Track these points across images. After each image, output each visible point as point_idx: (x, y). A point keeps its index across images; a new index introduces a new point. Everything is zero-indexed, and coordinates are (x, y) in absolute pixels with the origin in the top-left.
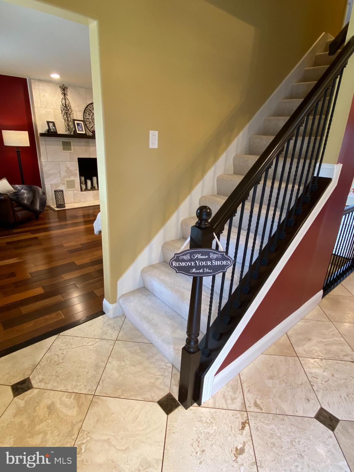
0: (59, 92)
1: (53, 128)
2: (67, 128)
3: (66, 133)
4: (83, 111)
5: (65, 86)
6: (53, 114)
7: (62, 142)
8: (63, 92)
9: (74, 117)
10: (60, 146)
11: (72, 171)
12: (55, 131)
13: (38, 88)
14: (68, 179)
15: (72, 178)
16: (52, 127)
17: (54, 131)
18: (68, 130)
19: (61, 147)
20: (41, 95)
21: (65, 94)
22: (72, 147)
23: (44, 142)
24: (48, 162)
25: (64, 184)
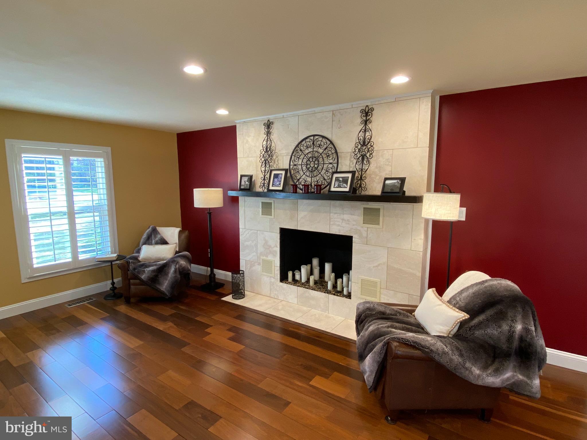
0: (262, 131)
1: (247, 183)
2: (263, 182)
3: (259, 190)
4: (291, 153)
5: (270, 121)
6: (255, 164)
7: (261, 203)
8: (267, 130)
11: (270, 246)
14: (265, 258)
15: (270, 258)
16: (245, 183)
18: (263, 186)
19: (260, 210)
20: (245, 141)
21: (268, 133)
22: (273, 211)
24: (245, 230)
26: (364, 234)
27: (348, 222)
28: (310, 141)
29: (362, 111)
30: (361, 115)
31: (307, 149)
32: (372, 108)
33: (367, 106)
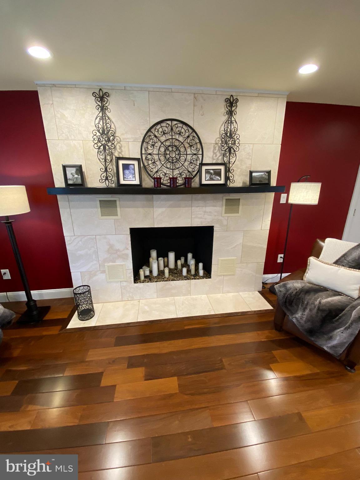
1: (76, 176)
2: (105, 174)
5: (105, 91)
6: (82, 151)
8: (100, 104)
9: (123, 153)
11: (118, 250)
14: (110, 264)
15: (119, 263)
20: (59, 115)
23: (67, 203)
26: (225, 223)
27: (210, 214)
28: (167, 125)
29: (226, 100)
30: (225, 105)
31: (163, 134)
32: (237, 99)
33: (232, 95)
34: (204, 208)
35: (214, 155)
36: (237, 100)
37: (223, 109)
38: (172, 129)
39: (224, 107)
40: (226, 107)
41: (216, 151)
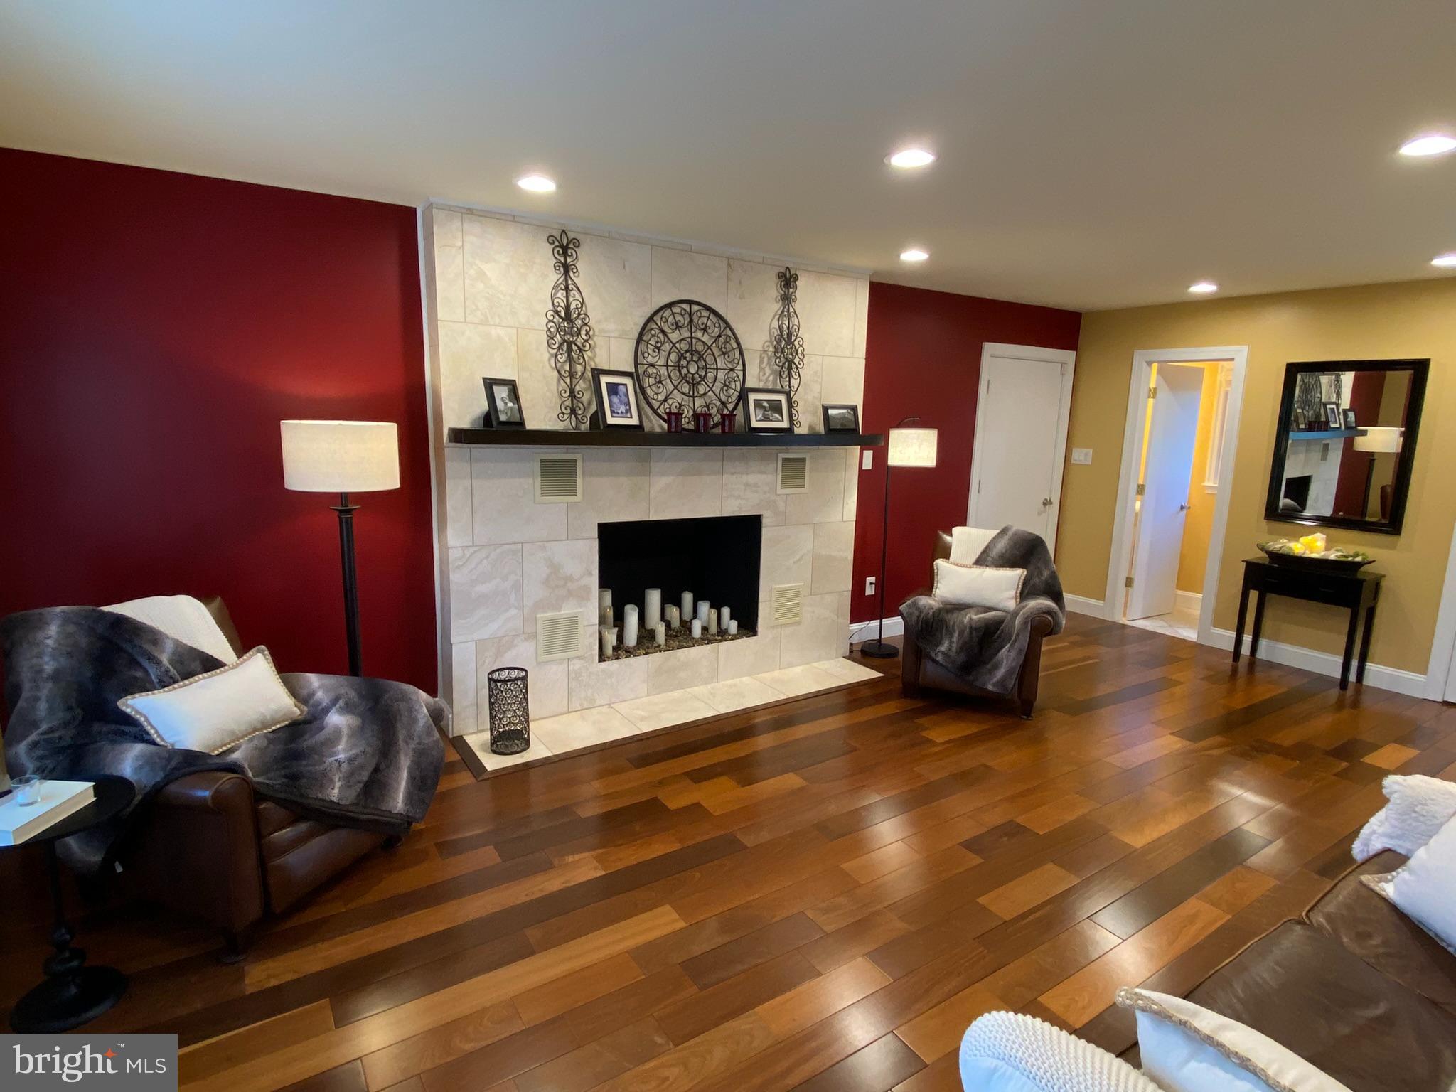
0: (546, 257)
1: (510, 404)
2: (568, 403)
3: (559, 426)
4: (636, 334)
5: (571, 236)
6: (514, 349)
7: (542, 461)
8: (562, 259)
9: (597, 360)
10: (531, 481)
11: (570, 579)
12: (517, 419)
13: (459, 244)
14: (550, 614)
15: (568, 610)
16: (506, 404)
17: (512, 420)
18: (571, 414)
19: (535, 482)
20: (472, 272)
21: (567, 269)
22: (579, 480)
23: (467, 465)
24: (472, 550)
25: (533, 636)
26: (781, 505)
27: (755, 489)
28: (683, 312)
29: (780, 274)
30: (778, 283)
31: (676, 329)
32: (796, 274)
33: (788, 268)
34: (745, 478)
35: (761, 373)
36: (796, 278)
37: (774, 291)
38: (691, 320)
39: (777, 286)
40: (779, 286)
41: (764, 365)
